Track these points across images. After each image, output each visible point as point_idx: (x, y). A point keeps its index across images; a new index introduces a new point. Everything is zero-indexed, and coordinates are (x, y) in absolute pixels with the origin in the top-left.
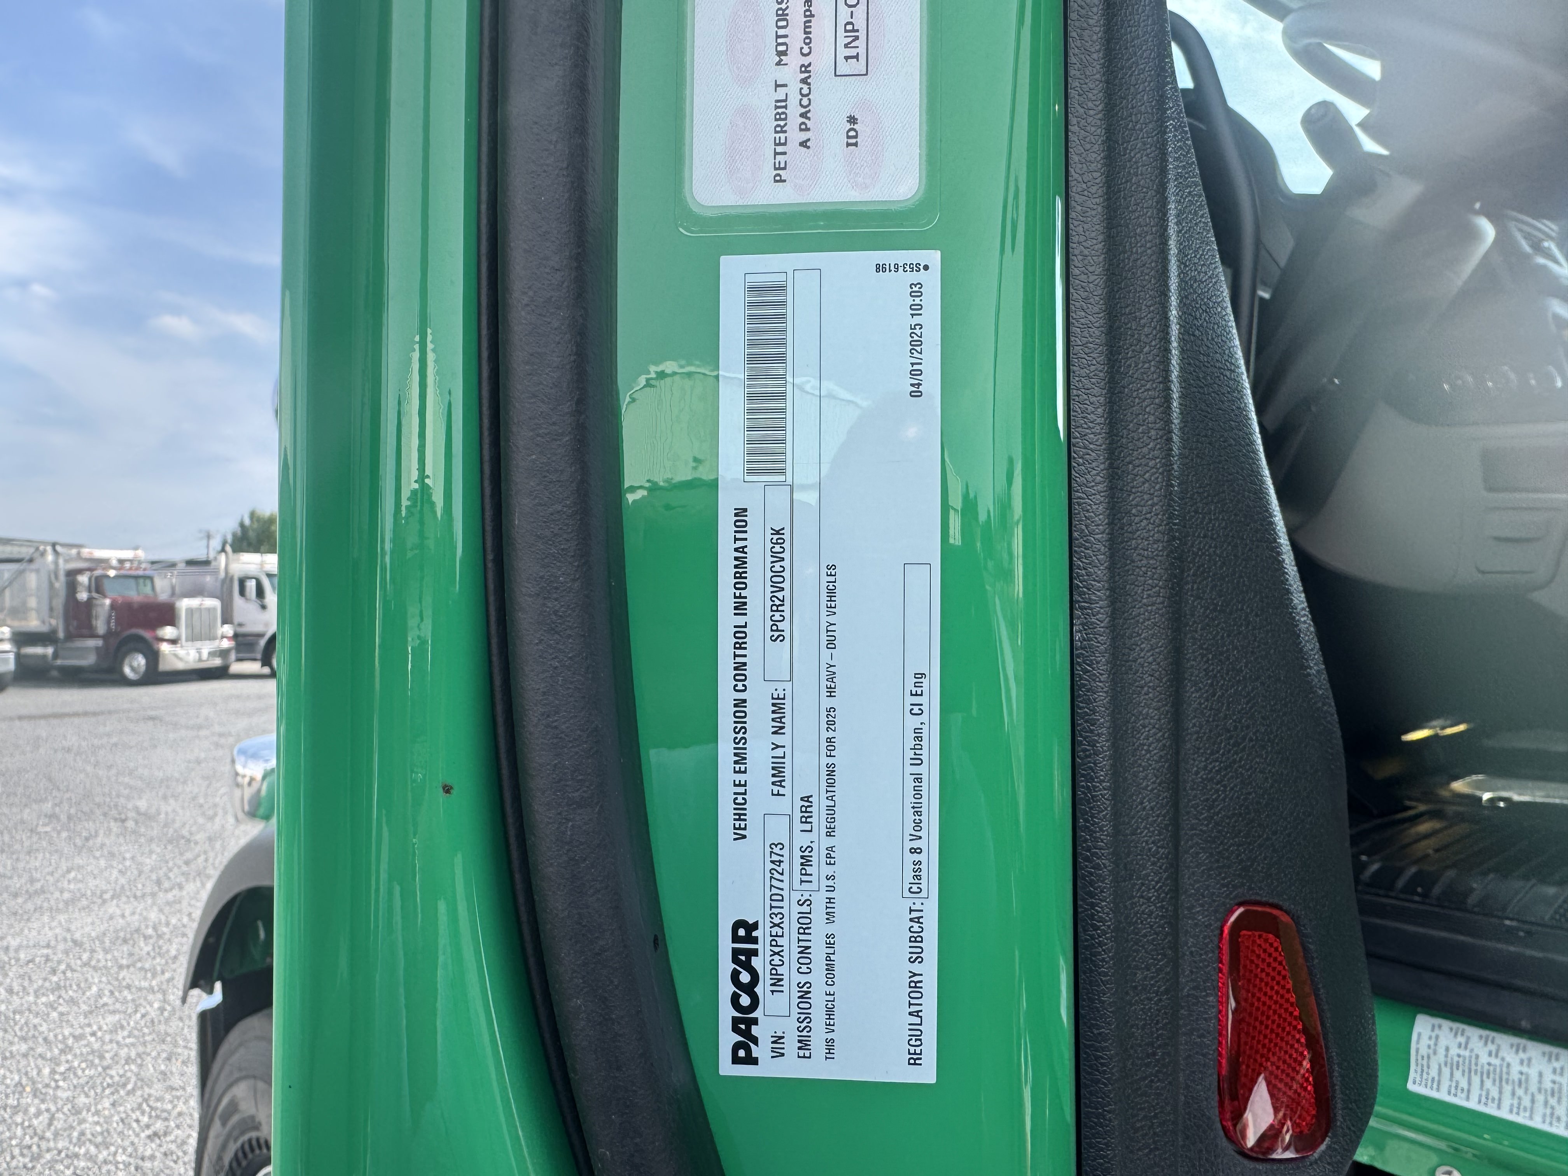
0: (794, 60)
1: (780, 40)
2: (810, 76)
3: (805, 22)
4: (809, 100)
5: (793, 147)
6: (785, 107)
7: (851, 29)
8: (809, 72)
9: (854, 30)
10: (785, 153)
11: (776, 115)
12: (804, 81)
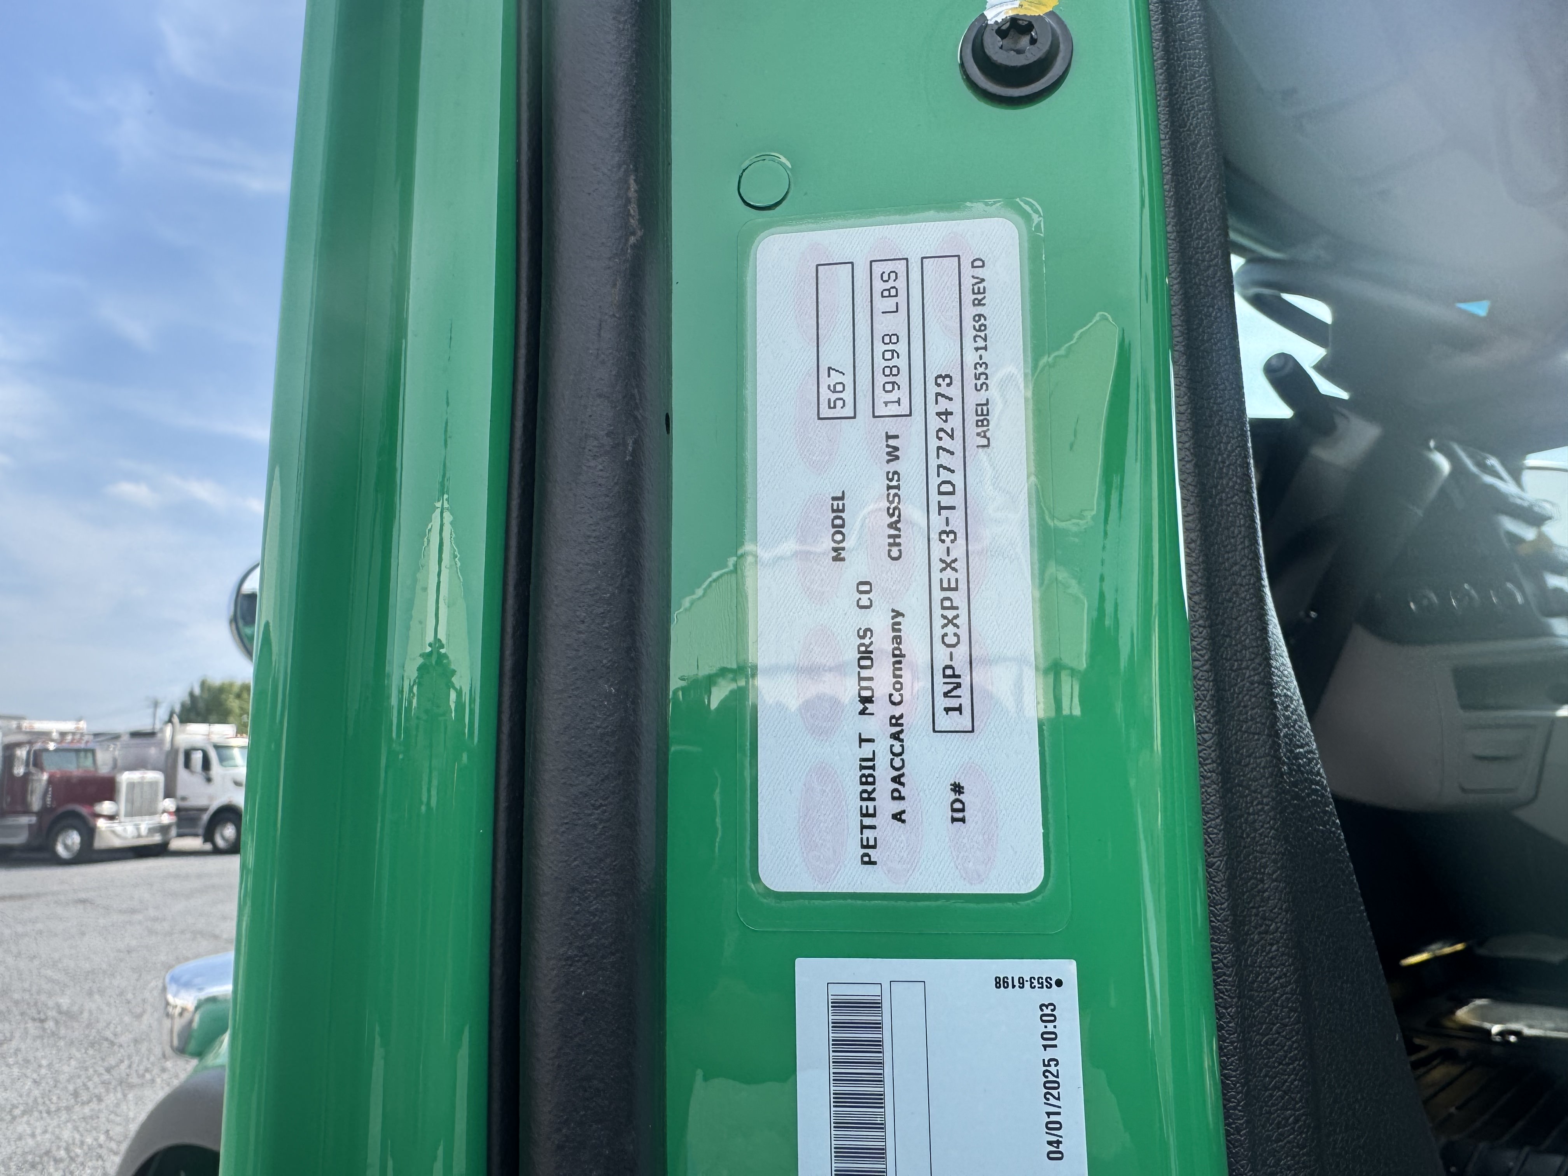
0: (881, 710)
1: (864, 684)
2: (902, 731)
3: (895, 663)
4: (903, 760)
5: (883, 819)
6: (873, 768)
7: (951, 674)
8: (901, 725)
9: (954, 676)
10: (873, 827)
11: (861, 777)
12: (896, 736)
